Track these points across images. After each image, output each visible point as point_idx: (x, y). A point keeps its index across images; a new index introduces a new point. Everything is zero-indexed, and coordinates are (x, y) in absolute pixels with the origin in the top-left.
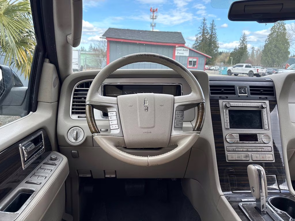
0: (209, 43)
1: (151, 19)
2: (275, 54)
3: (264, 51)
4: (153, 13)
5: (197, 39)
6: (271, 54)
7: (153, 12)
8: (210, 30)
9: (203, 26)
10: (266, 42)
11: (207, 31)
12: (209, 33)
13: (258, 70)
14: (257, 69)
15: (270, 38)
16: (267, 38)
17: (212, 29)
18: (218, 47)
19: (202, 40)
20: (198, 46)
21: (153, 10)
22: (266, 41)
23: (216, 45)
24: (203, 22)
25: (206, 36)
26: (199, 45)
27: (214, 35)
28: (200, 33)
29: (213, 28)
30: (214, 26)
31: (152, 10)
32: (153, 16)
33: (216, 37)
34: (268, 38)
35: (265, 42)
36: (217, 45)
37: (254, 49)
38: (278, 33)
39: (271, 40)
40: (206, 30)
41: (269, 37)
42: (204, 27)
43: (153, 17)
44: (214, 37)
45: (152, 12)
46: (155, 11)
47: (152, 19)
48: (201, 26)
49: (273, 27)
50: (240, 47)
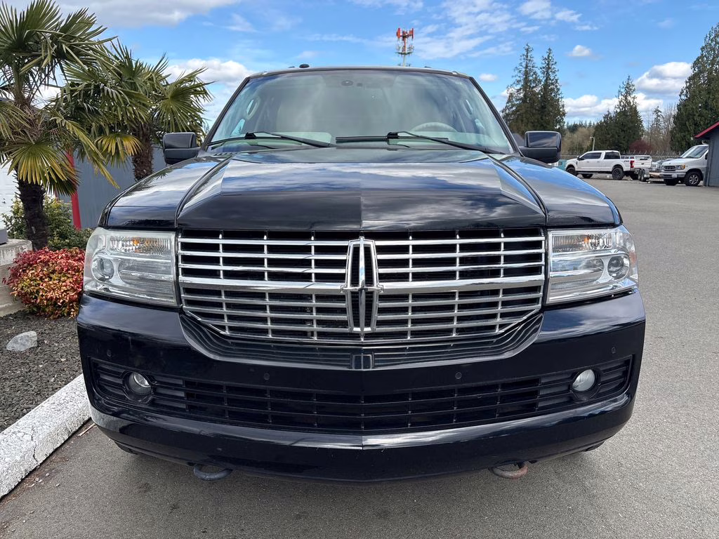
0: (539, 105)
1: (400, 55)
2: (704, 124)
3: (677, 118)
4: (403, 40)
5: (511, 95)
6: (695, 125)
7: (404, 37)
8: (543, 73)
9: (524, 64)
10: (683, 97)
11: (534, 76)
12: (540, 81)
13: (632, 162)
14: (630, 160)
15: (690, 85)
16: (685, 86)
17: (547, 72)
18: (564, 114)
19: (524, 100)
20: (514, 113)
21: (403, 32)
22: (681, 93)
23: (559, 110)
24: (524, 55)
25: (533, 87)
26: (517, 111)
27: (552, 84)
28: (519, 81)
29: (549, 68)
30: (551, 63)
31: (401, 34)
32: (404, 46)
33: (558, 90)
34: (687, 87)
35: (680, 96)
36: (561, 110)
37: (659, 114)
38: (711, 73)
39: (694, 92)
40: (532, 73)
41: (688, 84)
42: (527, 67)
43: (404, 49)
44: (552, 90)
45: (401, 38)
46: (408, 36)
47: (402, 54)
48: (521, 64)
49: (698, 59)
50: (618, 110)
